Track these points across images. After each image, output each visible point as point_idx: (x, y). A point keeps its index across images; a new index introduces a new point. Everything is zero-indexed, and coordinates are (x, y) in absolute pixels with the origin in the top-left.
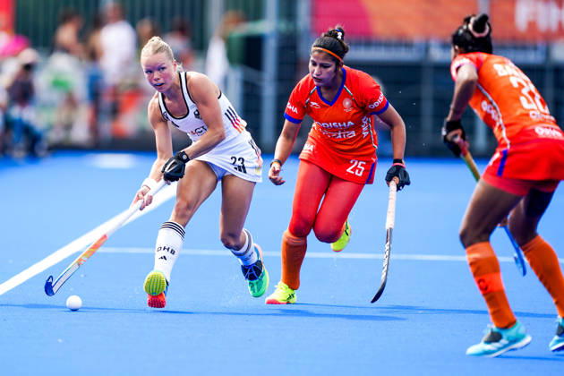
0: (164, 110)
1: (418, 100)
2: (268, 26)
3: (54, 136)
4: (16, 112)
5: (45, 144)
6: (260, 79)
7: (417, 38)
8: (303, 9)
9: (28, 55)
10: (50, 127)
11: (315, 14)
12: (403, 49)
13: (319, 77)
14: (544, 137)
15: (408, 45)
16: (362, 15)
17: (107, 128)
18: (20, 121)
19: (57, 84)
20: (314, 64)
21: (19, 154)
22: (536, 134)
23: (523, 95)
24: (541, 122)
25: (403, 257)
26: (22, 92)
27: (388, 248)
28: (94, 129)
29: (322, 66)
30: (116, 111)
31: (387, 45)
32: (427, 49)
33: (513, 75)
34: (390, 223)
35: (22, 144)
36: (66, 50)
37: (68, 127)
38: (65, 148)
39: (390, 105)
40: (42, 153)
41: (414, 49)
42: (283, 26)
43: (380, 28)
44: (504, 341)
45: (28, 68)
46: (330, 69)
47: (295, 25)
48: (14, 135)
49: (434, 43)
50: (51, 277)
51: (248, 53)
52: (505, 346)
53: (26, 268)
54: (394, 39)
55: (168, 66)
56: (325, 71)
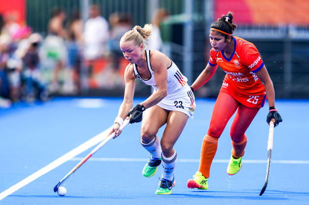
0: (136, 73)
1: (282, 63)
2: (186, 17)
3: (52, 88)
4: (28, 73)
5: (47, 93)
6: (182, 51)
7: (281, 24)
8: (209, 6)
9: (35, 37)
10: (50, 83)
11: (216, 9)
12: (272, 31)
13: (215, 46)
15: (275, 29)
16: (246, 10)
17: (86, 82)
18: (31, 79)
19: (51, 55)
20: (212, 39)
21: (30, 99)
26: (32, 60)
27: (269, 161)
28: (77, 83)
29: (216, 39)
30: (90, 71)
31: (262, 28)
32: (287, 31)
34: (270, 146)
35: (32, 94)
36: (56, 34)
37: (61, 83)
38: (57, 96)
39: (264, 66)
40: (45, 98)
41: (279, 31)
42: (196, 17)
43: (258, 18)
45: (35, 45)
46: (220, 41)
47: (204, 16)
48: (27, 87)
49: (291, 27)
51: (174, 35)
54: (266, 25)
55: (134, 49)
56: (218, 42)
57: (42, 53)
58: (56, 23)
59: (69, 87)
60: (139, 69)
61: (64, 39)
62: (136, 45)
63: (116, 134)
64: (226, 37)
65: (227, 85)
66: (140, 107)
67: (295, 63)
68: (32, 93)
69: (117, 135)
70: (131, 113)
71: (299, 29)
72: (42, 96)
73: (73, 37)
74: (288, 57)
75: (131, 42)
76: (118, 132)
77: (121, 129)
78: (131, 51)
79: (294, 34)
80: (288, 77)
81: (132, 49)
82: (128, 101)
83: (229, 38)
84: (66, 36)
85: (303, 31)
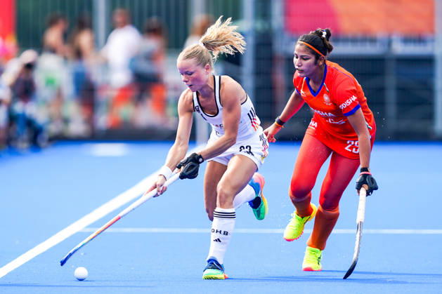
0: (196, 104)
1: (382, 90)
3: (53, 129)
4: (19, 107)
5: (46, 135)
6: (240, 73)
7: (380, 34)
8: (277, 9)
9: (29, 56)
11: (287, 13)
12: (368, 44)
13: (300, 68)
15: (373, 40)
16: (331, 15)
18: (23, 115)
19: (50, 82)
20: (297, 58)
21: (23, 145)
25: (372, 231)
26: (24, 88)
27: (358, 237)
29: (302, 58)
31: (354, 40)
32: (389, 43)
34: (360, 217)
36: (53, 51)
37: (66, 121)
38: (61, 139)
40: (43, 144)
41: (378, 44)
42: (259, 25)
43: (347, 25)
45: (29, 67)
46: (309, 61)
47: (270, 24)
48: (18, 128)
49: (394, 37)
53: (31, 248)
54: (359, 35)
55: (195, 71)
56: (305, 63)
57: (39, 78)
58: (53, 36)
59: (77, 127)
60: (201, 99)
61: (66, 58)
62: (199, 65)
63: (158, 191)
64: (317, 58)
65: (316, 125)
66: (196, 157)
67: (401, 89)
68: (25, 135)
69: (159, 193)
70: (184, 164)
71: (407, 40)
72: (39, 140)
73: (79, 54)
74: (391, 81)
75: (191, 61)
76: (161, 188)
77: (166, 184)
78: (192, 73)
79: (400, 49)
80: (391, 109)
81: (192, 70)
82: (182, 143)
83: (321, 60)
84: (69, 54)
85: (412, 44)
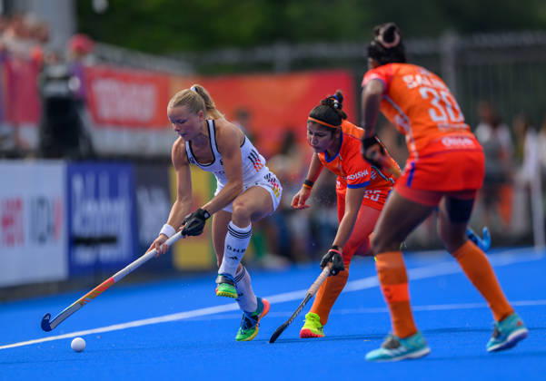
0: (190, 155)
14: (451, 148)
22: (443, 145)
23: (432, 106)
24: (449, 132)
29: (318, 135)
33: (423, 86)
44: (402, 349)
46: (325, 138)
50: (48, 314)
52: (403, 354)
55: (188, 119)
66: (201, 212)
76: (161, 247)
82: (184, 198)
